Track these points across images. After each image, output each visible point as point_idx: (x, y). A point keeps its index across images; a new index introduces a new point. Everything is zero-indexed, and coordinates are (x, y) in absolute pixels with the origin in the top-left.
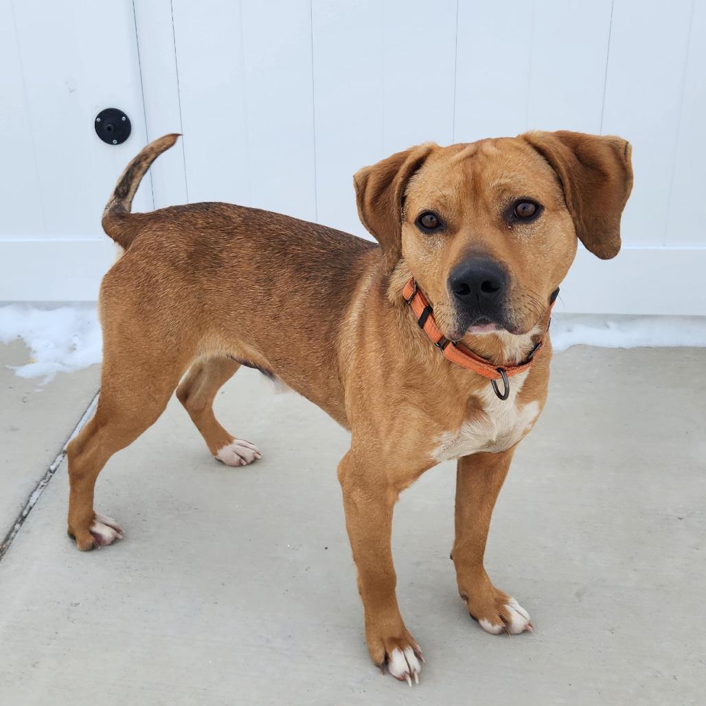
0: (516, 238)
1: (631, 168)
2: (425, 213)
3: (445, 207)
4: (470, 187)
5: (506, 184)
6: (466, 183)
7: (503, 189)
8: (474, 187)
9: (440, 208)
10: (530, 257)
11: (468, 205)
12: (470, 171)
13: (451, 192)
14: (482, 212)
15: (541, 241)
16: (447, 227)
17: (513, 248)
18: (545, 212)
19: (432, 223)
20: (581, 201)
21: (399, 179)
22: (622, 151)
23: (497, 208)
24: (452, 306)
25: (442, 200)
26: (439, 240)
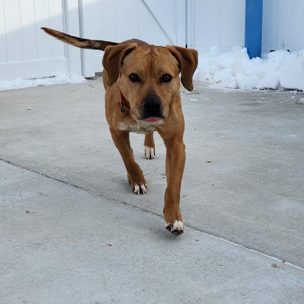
2: (133, 74)
4: (150, 66)
5: (162, 68)
6: (148, 65)
7: (161, 70)
8: (151, 66)
9: (139, 74)
12: (149, 60)
13: (143, 68)
14: (153, 77)
16: (141, 81)
18: (173, 79)
21: (122, 54)
23: (158, 77)
25: (140, 72)
26: (137, 85)
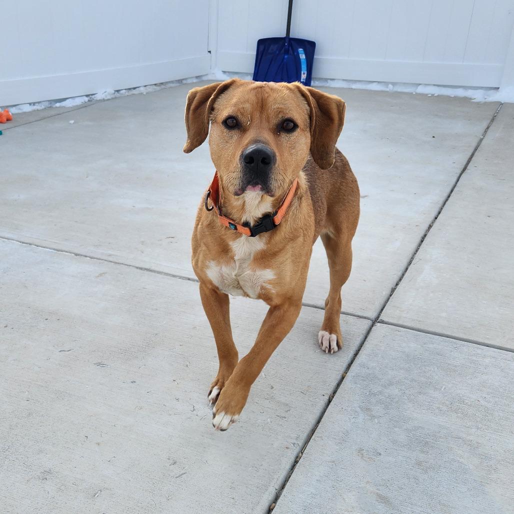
0: (280, 141)
1: (344, 119)
3: (242, 114)
4: (260, 105)
5: (281, 108)
6: (257, 103)
7: (280, 111)
8: (262, 105)
9: (239, 115)
10: (286, 154)
11: (257, 115)
12: (260, 96)
14: (264, 121)
15: (293, 147)
17: (279, 145)
18: (298, 130)
19: (233, 124)
20: (317, 133)
22: (341, 108)
24: (240, 171)
